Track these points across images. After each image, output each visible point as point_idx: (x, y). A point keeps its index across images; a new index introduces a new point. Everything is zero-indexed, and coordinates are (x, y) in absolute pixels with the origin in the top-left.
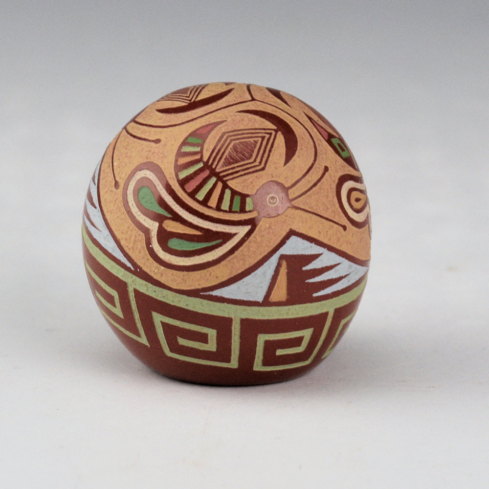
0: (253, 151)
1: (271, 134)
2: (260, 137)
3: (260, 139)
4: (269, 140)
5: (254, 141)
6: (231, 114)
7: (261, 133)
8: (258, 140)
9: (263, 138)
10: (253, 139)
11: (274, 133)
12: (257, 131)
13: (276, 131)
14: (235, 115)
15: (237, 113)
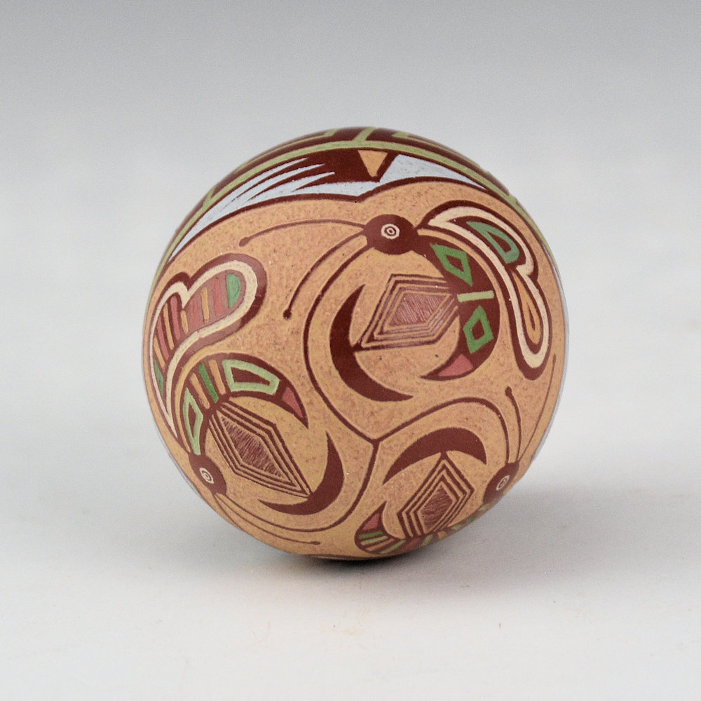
0: (448, 497)
1: (444, 467)
2: (439, 482)
3: (442, 483)
4: (449, 473)
5: (439, 490)
6: (379, 490)
7: (436, 477)
8: (441, 487)
9: (443, 479)
10: (435, 491)
11: (444, 462)
12: (430, 481)
13: (444, 457)
14: (386, 488)
15: (385, 485)
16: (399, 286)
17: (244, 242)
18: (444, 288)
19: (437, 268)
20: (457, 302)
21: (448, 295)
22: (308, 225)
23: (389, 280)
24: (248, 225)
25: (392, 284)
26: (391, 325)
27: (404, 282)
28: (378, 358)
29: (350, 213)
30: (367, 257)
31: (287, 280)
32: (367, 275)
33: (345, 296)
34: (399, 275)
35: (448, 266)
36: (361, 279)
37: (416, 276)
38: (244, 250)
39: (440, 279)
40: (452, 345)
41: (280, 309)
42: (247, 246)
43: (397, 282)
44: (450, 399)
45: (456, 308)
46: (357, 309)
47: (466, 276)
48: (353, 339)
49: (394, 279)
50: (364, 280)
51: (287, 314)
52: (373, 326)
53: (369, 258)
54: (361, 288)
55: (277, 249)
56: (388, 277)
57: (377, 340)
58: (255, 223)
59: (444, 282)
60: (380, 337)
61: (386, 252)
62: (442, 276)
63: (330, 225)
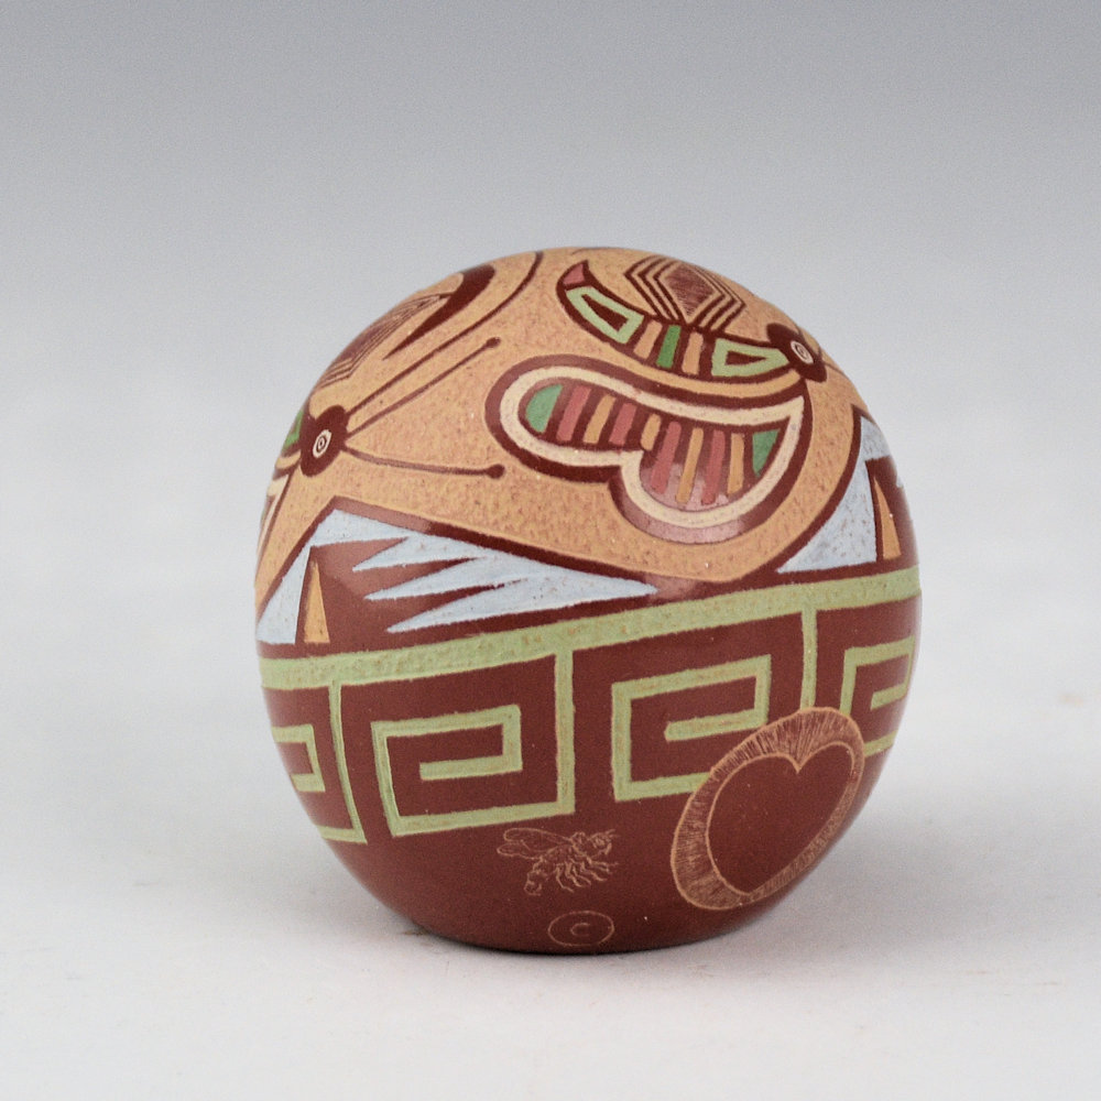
17: (496, 472)
24: (483, 501)
30: (357, 397)
31: (465, 383)
32: (373, 374)
38: (503, 457)
41: (498, 354)
42: (495, 462)
50: (379, 366)
51: (493, 343)
55: (456, 435)
58: (471, 501)
63: (378, 454)
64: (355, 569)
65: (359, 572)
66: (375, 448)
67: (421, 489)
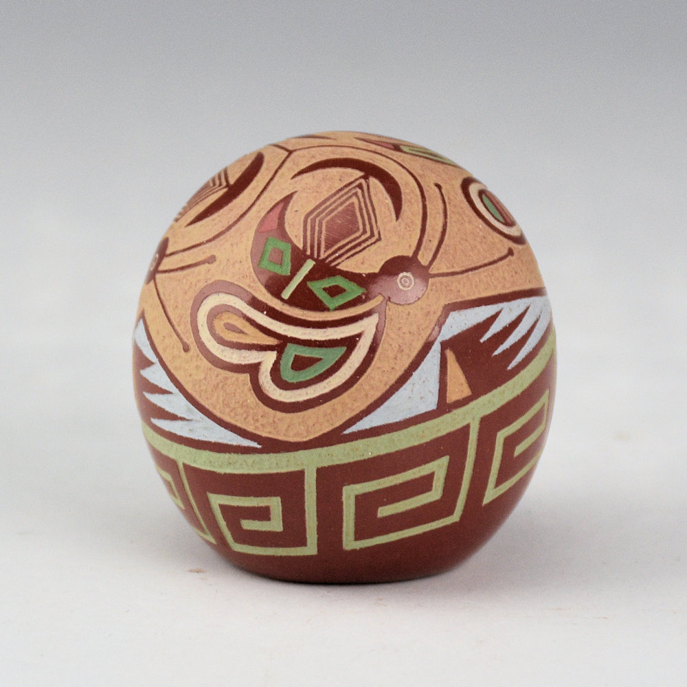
16: (368, 234)
18: (330, 259)
19: (347, 272)
20: (311, 257)
21: (322, 256)
22: (473, 266)
23: (379, 233)
25: (376, 233)
26: (353, 203)
27: (366, 240)
28: (342, 179)
29: (448, 288)
30: (410, 246)
31: (458, 212)
32: (400, 230)
33: (405, 207)
34: (375, 243)
35: (339, 281)
36: (403, 225)
37: (360, 251)
38: (506, 242)
39: (339, 264)
40: (290, 228)
41: (447, 191)
43: (372, 235)
44: (257, 203)
45: (308, 253)
46: (389, 201)
47: (317, 287)
48: (373, 181)
49: (376, 236)
50: (400, 225)
51: (439, 186)
52: (366, 194)
53: (408, 245)
54: (397, 217)
56: (382, 237)
57: (354, 188)
59: (333, 264)
60: (354, 191)
61: (399, 257)
62: (338, 267)
64: (482, 341)
65: (485, 342)
66: (453, 267)
67: (493, 277)
